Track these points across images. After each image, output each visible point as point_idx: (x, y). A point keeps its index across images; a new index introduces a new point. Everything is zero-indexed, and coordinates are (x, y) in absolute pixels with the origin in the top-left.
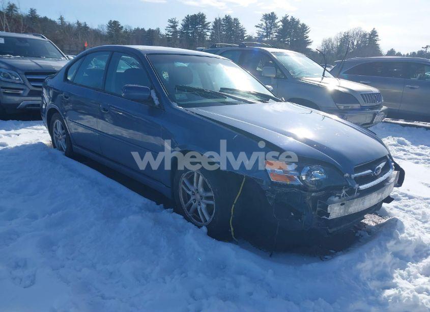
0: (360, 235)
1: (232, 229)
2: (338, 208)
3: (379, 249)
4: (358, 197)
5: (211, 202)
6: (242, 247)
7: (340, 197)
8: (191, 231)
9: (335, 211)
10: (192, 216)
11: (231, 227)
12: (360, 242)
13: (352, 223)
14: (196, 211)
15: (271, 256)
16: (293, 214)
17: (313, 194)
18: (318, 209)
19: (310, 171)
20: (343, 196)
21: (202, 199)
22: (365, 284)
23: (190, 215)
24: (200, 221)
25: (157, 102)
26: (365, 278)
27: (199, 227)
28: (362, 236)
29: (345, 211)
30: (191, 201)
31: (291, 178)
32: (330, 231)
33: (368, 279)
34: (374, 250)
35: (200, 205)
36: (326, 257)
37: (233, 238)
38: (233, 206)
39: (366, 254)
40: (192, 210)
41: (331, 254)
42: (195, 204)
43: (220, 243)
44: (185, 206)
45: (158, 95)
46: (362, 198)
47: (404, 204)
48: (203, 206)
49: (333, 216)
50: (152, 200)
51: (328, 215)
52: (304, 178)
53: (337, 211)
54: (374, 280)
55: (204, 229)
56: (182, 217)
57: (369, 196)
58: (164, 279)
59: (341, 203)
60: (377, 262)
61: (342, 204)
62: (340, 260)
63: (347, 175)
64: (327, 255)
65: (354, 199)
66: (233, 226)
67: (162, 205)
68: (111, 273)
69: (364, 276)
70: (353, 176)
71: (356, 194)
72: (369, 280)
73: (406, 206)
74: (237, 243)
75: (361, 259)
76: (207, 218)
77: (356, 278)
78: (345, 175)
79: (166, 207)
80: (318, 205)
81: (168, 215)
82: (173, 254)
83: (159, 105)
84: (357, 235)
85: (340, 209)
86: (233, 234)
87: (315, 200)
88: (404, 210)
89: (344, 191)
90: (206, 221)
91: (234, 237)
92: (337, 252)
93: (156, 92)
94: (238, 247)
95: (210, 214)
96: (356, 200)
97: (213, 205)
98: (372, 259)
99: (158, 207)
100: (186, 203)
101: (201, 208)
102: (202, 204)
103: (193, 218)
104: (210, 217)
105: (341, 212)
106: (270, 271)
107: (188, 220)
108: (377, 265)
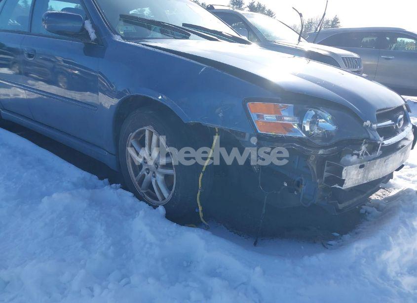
0: (366, 212)
1: (200, 208)
2: (356, 172)
3: (405, 230)
4: (381, 156)
5: (169, 172)
6: (214, 233)
7: (358, 155)
8: (142, 213)
9: (352, 177)
10: (146, 193)
11: (199, 205)
12: (368, 220)
13: (365, 195)
14: (150, 186)
15: (255, 244)
16: (286, 185)
17: (321, 152)
18: (326, 174)
19: (316, 117)
20: (362, 155)
21: (157, 168)
22: (397, 283)
23: (142, 191)
24: (156, 199)
25: (93, 36)
26: (393, 274)
27: (155, 207)
28: (369, 213)
29: (363, 177)
30: (143, 171)
31: (287, 127)
32: (340, 206)
33: (397, 273)
34: (400, 232)
35: (155, 177)
36: (330, 242)
37: (202, 222)
38: (201, 175)
39: (391, 238)
40: (144, 184)
41: (335, 238)
42: (148, 176)
43: (183, 228)
44: (135, 180)
45: (94, 27)
46: (385, 158)
47: (406, 173)
48: (160, 178)
49: (349, 184)
50: (92, 174)
51: (342, 182)
52: (307, 128)
53: (355, 177)
54: (405, 274)
55: (161, 209)
56: (131, 194)
57: (393, 155)
58: (92, 290)
59: (359, 165)
60: (405, 249)
61: (361, 167)
62: (357, 248)
63: (368, 123)
64: (330, 240)
65: (375, 159)
66: (201, 205)
67: (106, 180)
68: (7, 283)
69: (392, 271)
70: (375, 126)
71: (379, 152)
72: (399, 275)
73: (409, 175)
74: (207, 228)
75: (385, 246)
76: (166, 195)
77: (383, 274)
78: (365, 123)
79: (111, 183)
80: (326, 168)
81: (112, 193)
82: (111, 247)
83: (96, 40)
84: (362, 211)
85: (358, 174)
86: (201, 214)
87: (321, 161)
88: (409, 180)
89: (363, 148)
90: (164, 198)
91: (202, 220)
92: (342, 235)
93: (92, 23)
94: (208, 233)
95: (169, 188)
96: (378, 161)
97: (173, 176)
98: (399, 244)
99: (101, 182)
100: (136, 175)
101: (156, 181)
102: (157, 175)
103: (147, 195)
104: (170, 194)
105: (359, 178)
106: (258, 269)
107: (140, 198)
108: (406, 253)
